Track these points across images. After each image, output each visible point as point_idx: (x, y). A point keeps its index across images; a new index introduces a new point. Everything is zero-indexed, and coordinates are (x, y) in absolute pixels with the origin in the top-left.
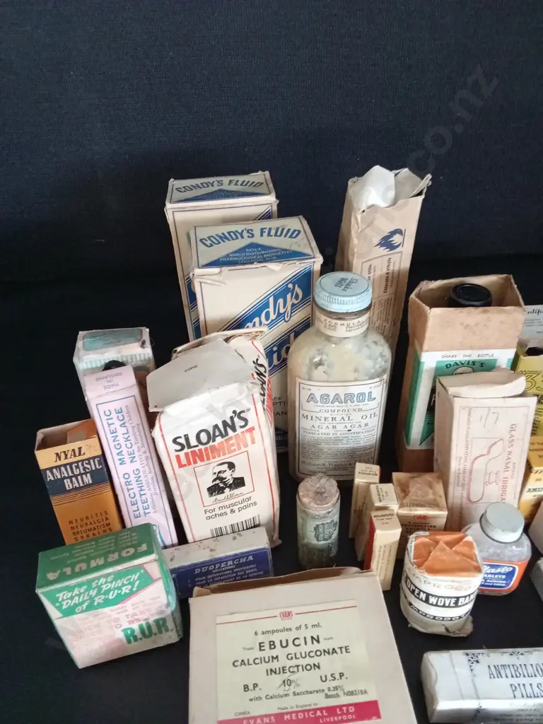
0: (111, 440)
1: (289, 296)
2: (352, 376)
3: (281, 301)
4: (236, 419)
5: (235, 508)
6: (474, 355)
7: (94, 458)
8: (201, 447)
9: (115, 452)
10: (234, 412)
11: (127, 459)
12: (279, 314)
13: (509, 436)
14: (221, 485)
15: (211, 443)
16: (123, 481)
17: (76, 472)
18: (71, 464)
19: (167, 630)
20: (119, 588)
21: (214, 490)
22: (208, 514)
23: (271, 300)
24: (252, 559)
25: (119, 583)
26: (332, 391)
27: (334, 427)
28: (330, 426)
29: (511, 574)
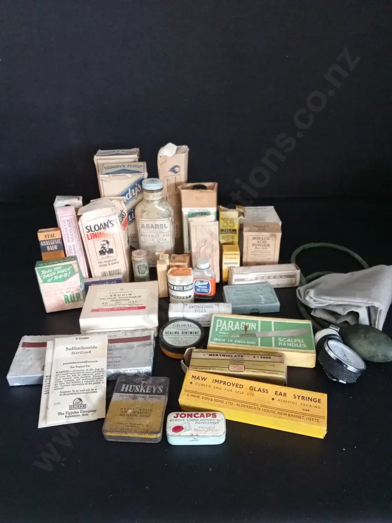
0: (65, 231)
1: (136, 188)
2: (157, 216)
3: (133, 190)
4: (109, 223)
5: (110, 263)
6: (201, 210)
7: (58, 239)
8: (96, 232)
9: (66, 236)
10: (108, 220)
11: (71, 240)
12: (133, 196)
14: (104, 251)
15: (99, 231)
16: (69, 249)
17: (52, 244)
18: (50, 240)
19: (80, 300)
20: (63, 274)
21: (102, 253)
22: (100, 264)
23: (129, 190)
25: (63, 271)
26: (150, 223)
27: (153, 240)
28: (151, 239)
29: (208, 285)
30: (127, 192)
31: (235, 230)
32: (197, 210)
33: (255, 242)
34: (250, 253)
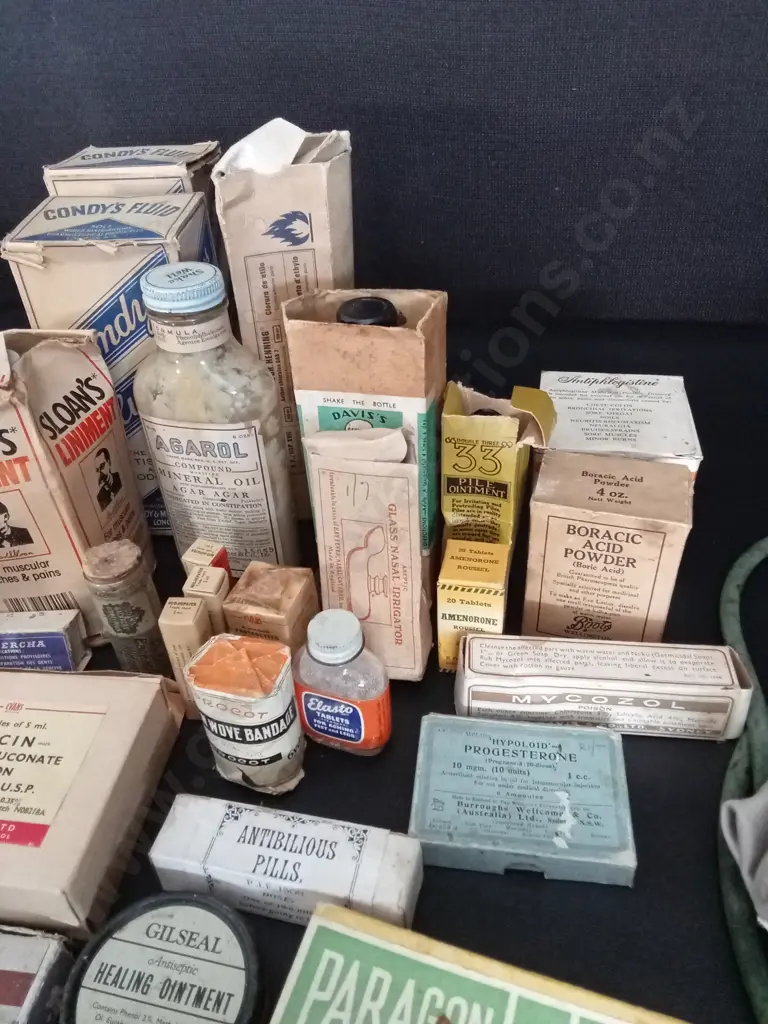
2: (203, 415)
3: (136, 302)
5: (28, 573)
6: (369, 402)
12: (139, 324)
13: (389, 522)
23: (122, 299)
24: (43, 646)
26: (184, 436)
27: (201, 492)
28: (196, 490)
29: (354, 718)
30: (117, 308)
31: (500, 488)
32: (350, 401)
33: (576, 542)
34: (555, 577)
